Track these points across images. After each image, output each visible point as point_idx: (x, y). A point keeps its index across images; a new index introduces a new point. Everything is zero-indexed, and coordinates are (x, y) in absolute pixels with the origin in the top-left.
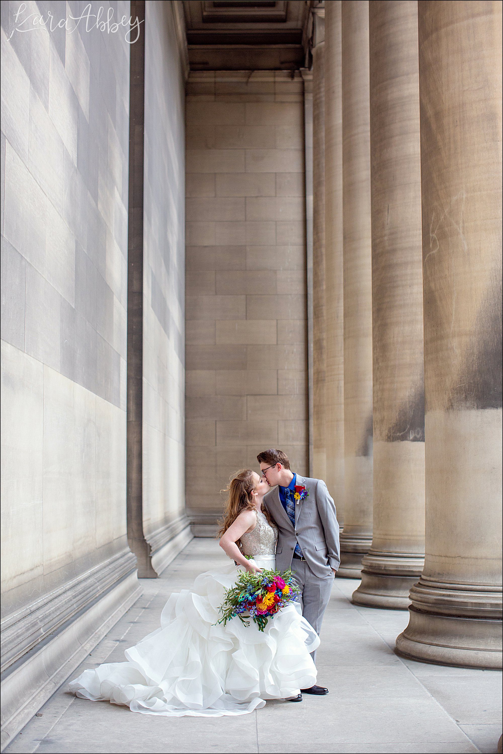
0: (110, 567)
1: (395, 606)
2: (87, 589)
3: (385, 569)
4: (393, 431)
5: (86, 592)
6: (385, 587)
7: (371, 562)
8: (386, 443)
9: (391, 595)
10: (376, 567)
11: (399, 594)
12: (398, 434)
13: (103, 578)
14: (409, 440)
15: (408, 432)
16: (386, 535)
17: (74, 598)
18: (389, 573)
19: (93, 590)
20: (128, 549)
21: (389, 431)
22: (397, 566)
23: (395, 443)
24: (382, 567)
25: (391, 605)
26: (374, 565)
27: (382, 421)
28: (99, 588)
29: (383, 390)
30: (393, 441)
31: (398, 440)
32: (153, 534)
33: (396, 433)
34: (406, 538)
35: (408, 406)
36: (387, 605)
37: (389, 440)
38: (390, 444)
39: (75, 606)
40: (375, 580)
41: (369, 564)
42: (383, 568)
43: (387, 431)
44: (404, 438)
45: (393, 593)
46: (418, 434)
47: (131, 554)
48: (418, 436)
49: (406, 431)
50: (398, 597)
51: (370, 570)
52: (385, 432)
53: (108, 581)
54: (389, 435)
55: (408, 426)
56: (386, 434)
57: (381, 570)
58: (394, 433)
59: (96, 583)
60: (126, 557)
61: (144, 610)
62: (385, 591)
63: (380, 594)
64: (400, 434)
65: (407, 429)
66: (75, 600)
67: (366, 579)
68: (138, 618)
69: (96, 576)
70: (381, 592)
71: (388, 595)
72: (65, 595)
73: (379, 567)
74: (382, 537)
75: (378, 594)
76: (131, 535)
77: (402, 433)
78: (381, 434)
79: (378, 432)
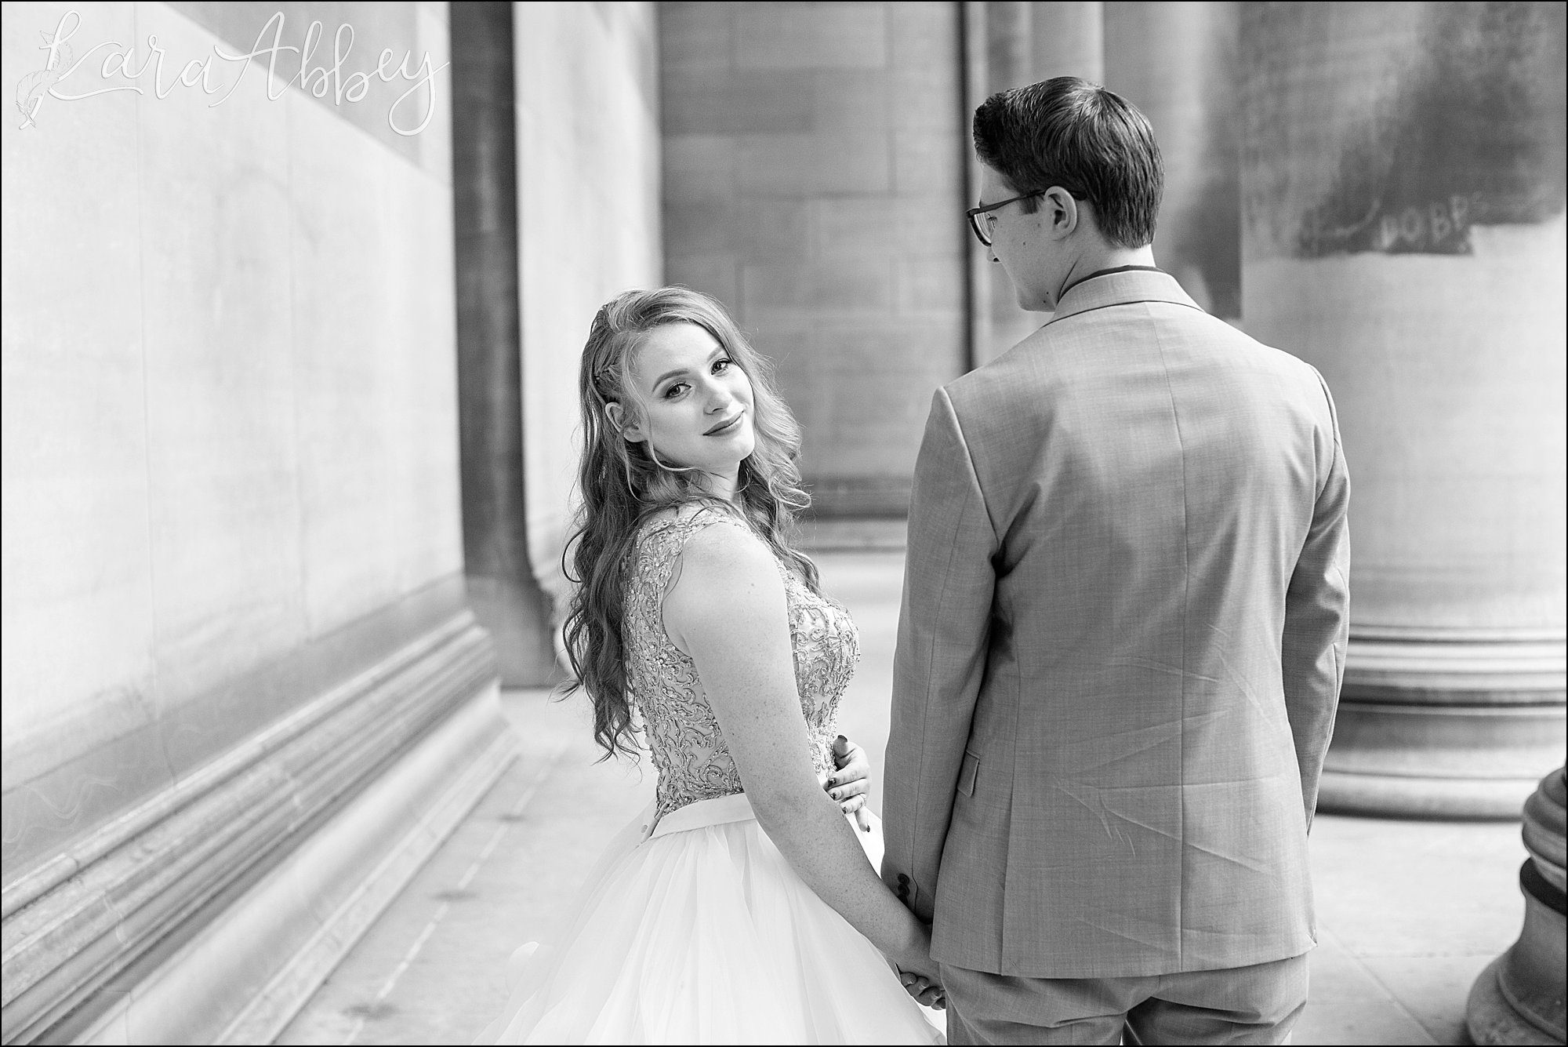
0: (377, 697)
2: (219, 829)
4: (1322, 222)
5: (211, 844)
8: (1297, 263)
12: (1340, 231)
13: (324, 754)
14: (1379, 252)
15: (1376, 224)
17: (115, 900)
19: (254, 823)
20: (465, 617)
21: (1307, 222)
23: (1330, 264)
27: (1280, 190)
28: (297, 800)
29: (1281, 90)
30: (1321, 255)
31: (1338, 250)
33: (1332, 230)
35: (1374, 137)
37: (1306, 252)
38: (1313, 270)
39: (120, 935)
43: (1297, 225)
44: (1360, 244)
46: (1411, 227)
47: (476, 634)
48: (1411, 237)
49: (1369, 218)
52: (1292, 227)
53: (354, 756)
54: (1307, 236)
55: (1376, 205)
56: (1296, 233)
58: (1324, 228)
59: (283, 783)
60: (455, 647)
61: (504, 828)
64: (1348, 232)
65: (1372, 213)
66: (123, 906)
68: (474, 869)
69: (293, 752)
72: (72, 891)
76: (495, 564)
77: (1354, 229)
78: (1276, 235)
79: (1263, 229)
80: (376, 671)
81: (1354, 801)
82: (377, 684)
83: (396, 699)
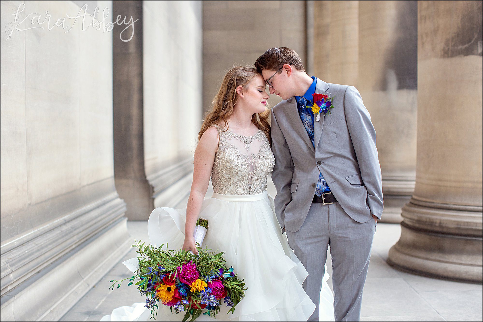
1: (458, 276)
3: (441, 226)
4: (453, 43)
6: (441, 250)
7: (419, 215)
8: (442, 60)
9: (450, 260)
10: (426, 222)
11: (462, 260)
12: (460, 47)
14: (477, 55)
15: (475, 44)
16: (440, 180)
18: (445, 230)
20: (114, 195)
21: (447, 43)
22: (459, 223)
23: (456, 60)
24: (436, 223)
25: (451, 275)
26: (424, 219)
27: (435, 31)
30: (452, 56)
31: (459, 54)
32: (160, 173)
33: (457, 46)
34: (470, 185)
36: (445, 274)
37: (446, 55)
38: (448, 62)
40: (424, 239)
41: (416, 218)
42: (437, 225)
43: (443, 44)
44: (468, 52)
45: (453, 258)
49: (473, 41)
50: (460, 264)
51: (417, 225)
52: (440, 46)
54: (446, 49)
55: (476, 36)
56: (442, 48)
57: (435, 226)
58: (454, 45)
60: (106, 206)
62: (440, 255)
63: (433, 258)
64: (464, 47)
65: (474, 39)
67: (411, 236)
68: (104, 299)
70: (435, 256)
71: (445, 260)
73: (431, 223)
74: (434, 183)
75: (431, 258)
76: (133, 175)
77: (466, 46)
78: (433, 49)
79: (428, 47)
80: (67, 217)
81: (464, 276)
82: (66, 222)
83: (74, 228)
